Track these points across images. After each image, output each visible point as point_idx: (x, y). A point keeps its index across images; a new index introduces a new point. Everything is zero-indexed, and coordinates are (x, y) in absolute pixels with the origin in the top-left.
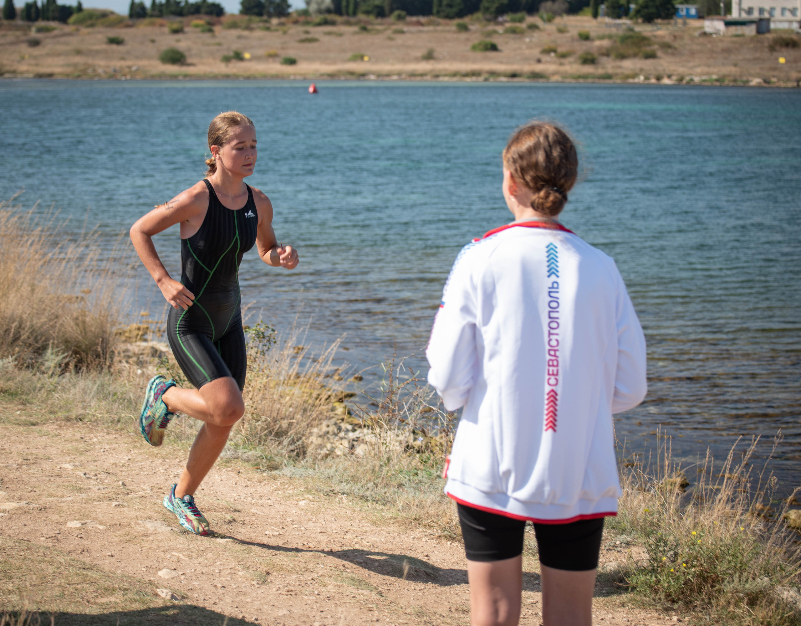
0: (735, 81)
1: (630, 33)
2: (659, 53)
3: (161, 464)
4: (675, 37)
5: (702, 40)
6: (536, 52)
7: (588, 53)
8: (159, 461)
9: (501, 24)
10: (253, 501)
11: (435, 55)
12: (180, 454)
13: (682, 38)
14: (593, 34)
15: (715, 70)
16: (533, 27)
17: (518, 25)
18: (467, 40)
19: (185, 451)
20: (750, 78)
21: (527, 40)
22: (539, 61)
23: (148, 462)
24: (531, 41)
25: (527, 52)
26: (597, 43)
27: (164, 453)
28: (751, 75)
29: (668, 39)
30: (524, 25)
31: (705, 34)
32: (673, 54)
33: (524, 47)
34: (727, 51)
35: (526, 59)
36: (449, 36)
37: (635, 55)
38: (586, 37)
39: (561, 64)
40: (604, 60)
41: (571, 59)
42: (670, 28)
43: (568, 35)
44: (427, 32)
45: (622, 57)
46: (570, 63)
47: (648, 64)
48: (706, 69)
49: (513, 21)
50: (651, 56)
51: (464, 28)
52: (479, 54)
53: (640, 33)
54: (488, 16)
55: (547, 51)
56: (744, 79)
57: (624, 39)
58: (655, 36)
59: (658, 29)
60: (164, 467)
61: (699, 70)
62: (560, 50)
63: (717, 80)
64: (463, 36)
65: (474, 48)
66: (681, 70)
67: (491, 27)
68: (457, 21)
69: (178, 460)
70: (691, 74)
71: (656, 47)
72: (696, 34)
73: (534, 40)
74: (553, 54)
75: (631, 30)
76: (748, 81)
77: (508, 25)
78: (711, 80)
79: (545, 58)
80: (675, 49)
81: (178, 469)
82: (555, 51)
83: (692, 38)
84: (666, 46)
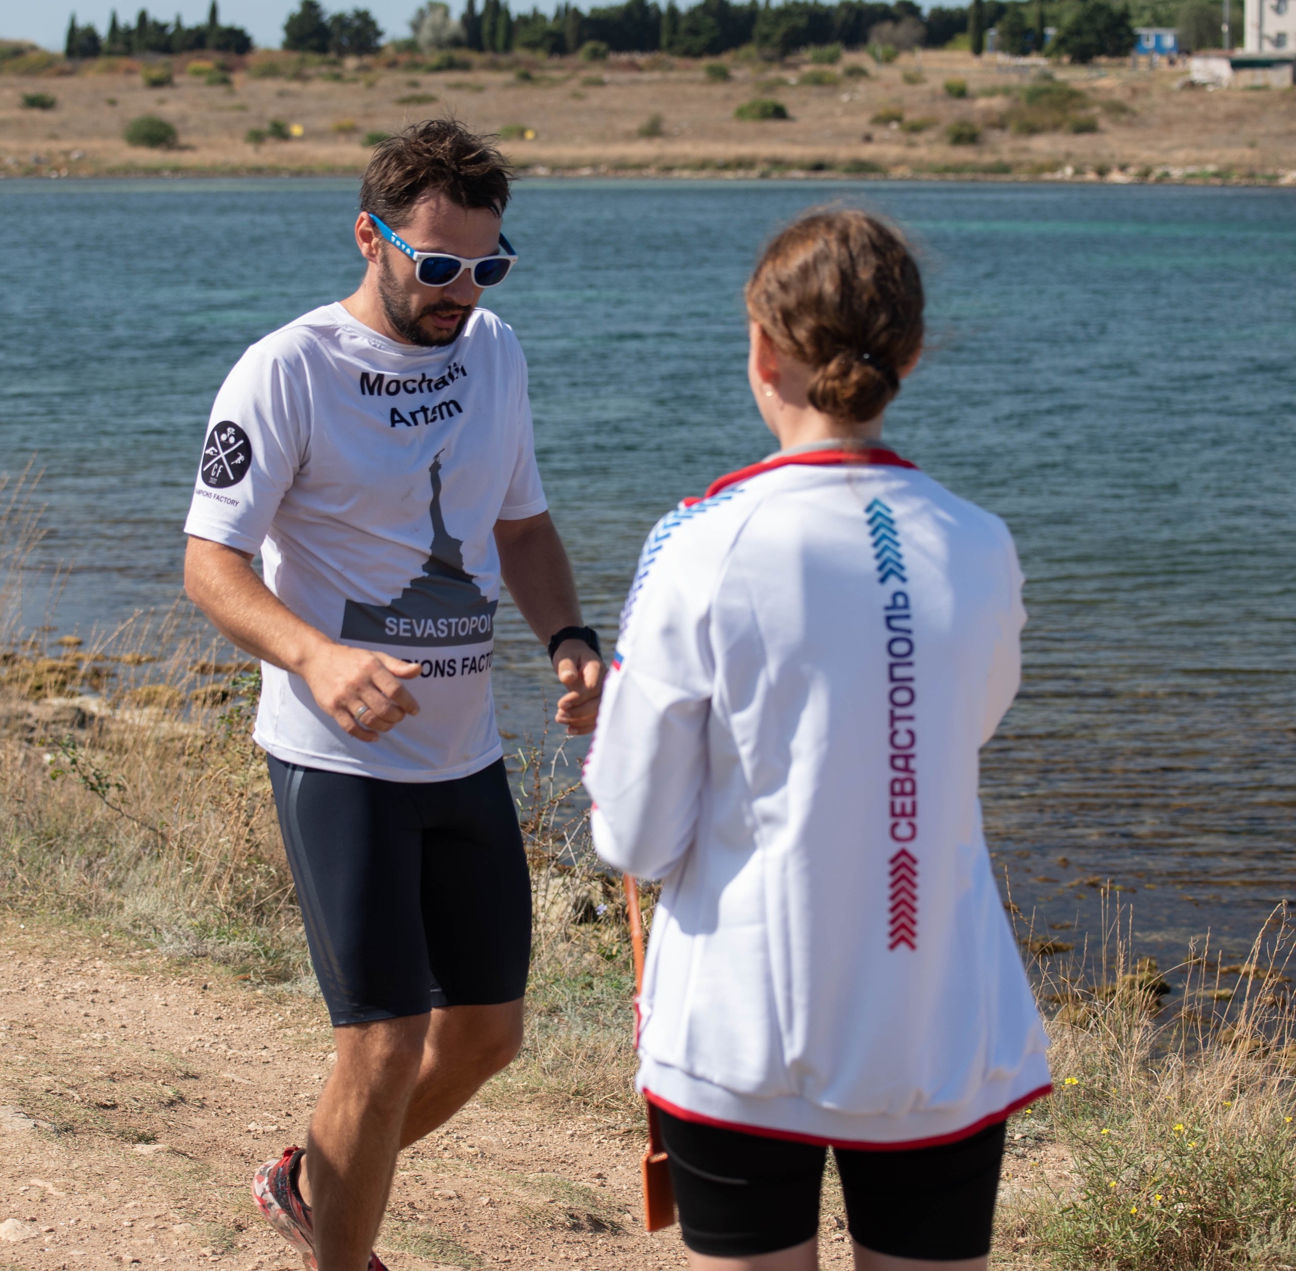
0: (1251, 175)
1: (1046, 84)
2: (1103, 123)
3: (40, 969)
4: (1134, 91)
5: (1186, 96)
6: (862, 121)
7: (963, 123)
8: (35, 963)
9: (794, 67)
10: (230, 1052)
11: (665, 127)
12: (83, 946)
13: (1147, 92)
14: (973, 86)
15: (1213, 154)
16: (856, 73)
17: (827, 68)
18: (728, 98)
19: (93, 940)
20: (1281, 171)
21: (845, 98)
22: (868, 139)
23: (13, 965)
24: (851, 100)
25: (845, 122)
26: (982, 103)
27: (49, 946)
28: (1282, 164)
29: (1120, 96)
30: (837, 70)
31: (1192, 85)
32: (1129, 124)
33: (838, 111)
34: (1236, 118)
35: (842, 136)
36: (692, 90)
37: (1056, 127)
38: (959, 92)
39: (911, 145)
40: (995, 136)
41: (930, 135)
42: (1124, 72)
43: (925, 87)
44: (650, 83)
45: (1031, 130)
46: (929, 143)
47: (1081, 144)
48: (1195, 154)
49: (818, 60)
50: (1087, 128)
51: (721, 75)
52: (751, 126)
53: (1065, 83)
54: (768, 51)
55: (884, 120)
56: (1270, 171)
57: (1034, 96)
58: (1095, 90)
59: (1101, 76)
60: (47, 976)
61: (1180, 155)
62: (909, 117)
63: (1216, 175)
64: (720, 90)
65: (741, 114)
66: (1145, 155)
67: (774, 73)
68: (707, 62)
69: (76, 960)
70: (1164, 164)
71: (1096, 110)
72: (1176, 84)
73: (858, 97)
74: (894, 126)
75: (1048, 77)
76: (1276, 177)
77: (807, 69)
78: (1204, 175)
79: (879, 132)
80: (1134, 114)
81: (75, 981)
82: (899, 119)
83: (1168, 93)
84: (1117, 109)
